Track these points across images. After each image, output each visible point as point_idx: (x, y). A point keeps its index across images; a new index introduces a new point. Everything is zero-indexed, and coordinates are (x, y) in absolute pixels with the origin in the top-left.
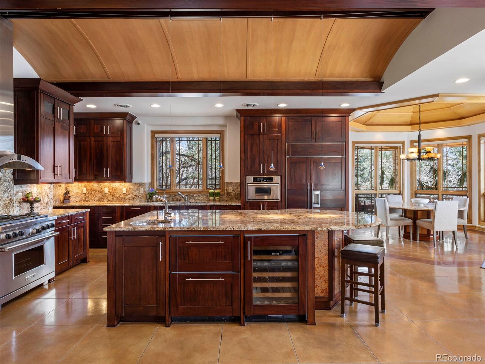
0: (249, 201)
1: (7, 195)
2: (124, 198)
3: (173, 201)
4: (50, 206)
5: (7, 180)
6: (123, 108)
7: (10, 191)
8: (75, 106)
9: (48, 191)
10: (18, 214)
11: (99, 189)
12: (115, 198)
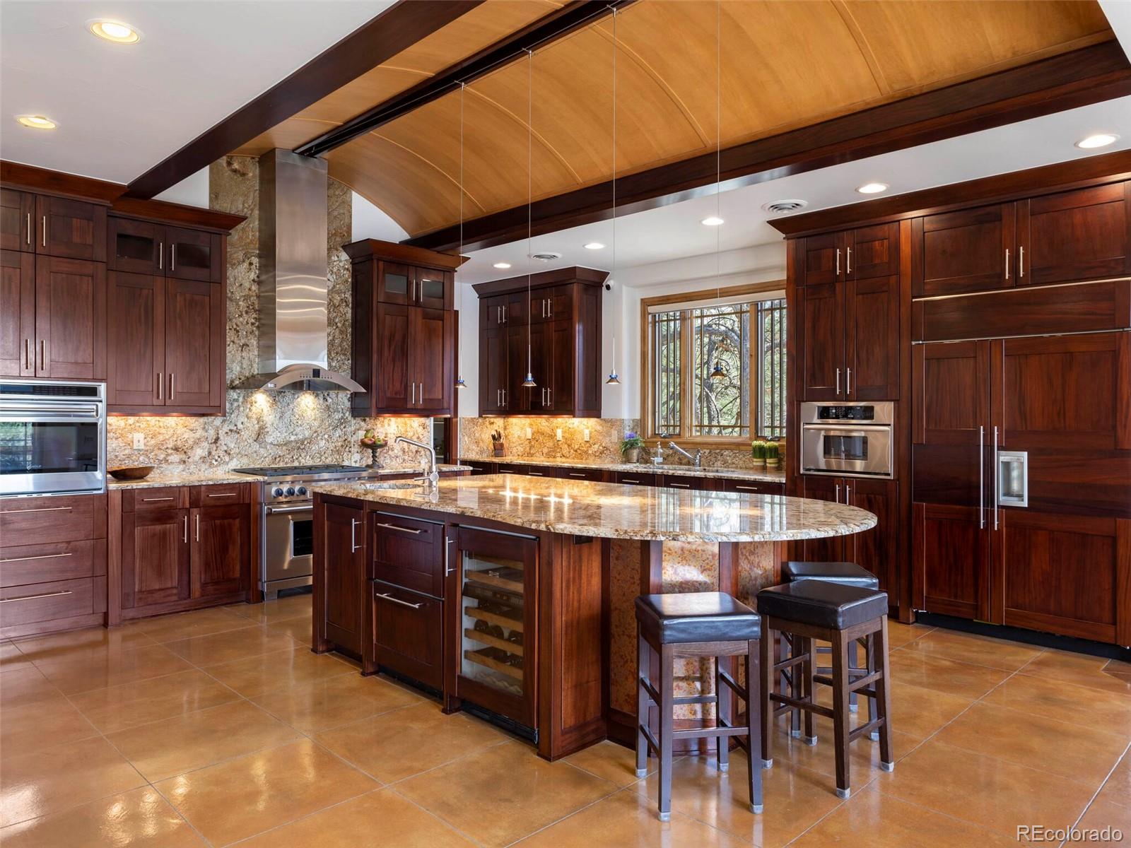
0: (808, 473)
1: (338, 433)
2: (586, 452)
3: (681, 464)
4: (423, 456)
5: (340, 409)
6: (545, 261)
7: (344, 428)
8: (456, 271)
9: (420, 430)
10: (357, 465)
11: (548, 430)
12: (572, 451)
